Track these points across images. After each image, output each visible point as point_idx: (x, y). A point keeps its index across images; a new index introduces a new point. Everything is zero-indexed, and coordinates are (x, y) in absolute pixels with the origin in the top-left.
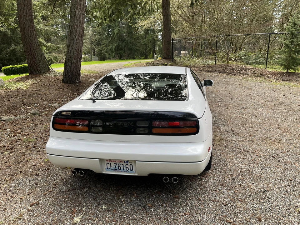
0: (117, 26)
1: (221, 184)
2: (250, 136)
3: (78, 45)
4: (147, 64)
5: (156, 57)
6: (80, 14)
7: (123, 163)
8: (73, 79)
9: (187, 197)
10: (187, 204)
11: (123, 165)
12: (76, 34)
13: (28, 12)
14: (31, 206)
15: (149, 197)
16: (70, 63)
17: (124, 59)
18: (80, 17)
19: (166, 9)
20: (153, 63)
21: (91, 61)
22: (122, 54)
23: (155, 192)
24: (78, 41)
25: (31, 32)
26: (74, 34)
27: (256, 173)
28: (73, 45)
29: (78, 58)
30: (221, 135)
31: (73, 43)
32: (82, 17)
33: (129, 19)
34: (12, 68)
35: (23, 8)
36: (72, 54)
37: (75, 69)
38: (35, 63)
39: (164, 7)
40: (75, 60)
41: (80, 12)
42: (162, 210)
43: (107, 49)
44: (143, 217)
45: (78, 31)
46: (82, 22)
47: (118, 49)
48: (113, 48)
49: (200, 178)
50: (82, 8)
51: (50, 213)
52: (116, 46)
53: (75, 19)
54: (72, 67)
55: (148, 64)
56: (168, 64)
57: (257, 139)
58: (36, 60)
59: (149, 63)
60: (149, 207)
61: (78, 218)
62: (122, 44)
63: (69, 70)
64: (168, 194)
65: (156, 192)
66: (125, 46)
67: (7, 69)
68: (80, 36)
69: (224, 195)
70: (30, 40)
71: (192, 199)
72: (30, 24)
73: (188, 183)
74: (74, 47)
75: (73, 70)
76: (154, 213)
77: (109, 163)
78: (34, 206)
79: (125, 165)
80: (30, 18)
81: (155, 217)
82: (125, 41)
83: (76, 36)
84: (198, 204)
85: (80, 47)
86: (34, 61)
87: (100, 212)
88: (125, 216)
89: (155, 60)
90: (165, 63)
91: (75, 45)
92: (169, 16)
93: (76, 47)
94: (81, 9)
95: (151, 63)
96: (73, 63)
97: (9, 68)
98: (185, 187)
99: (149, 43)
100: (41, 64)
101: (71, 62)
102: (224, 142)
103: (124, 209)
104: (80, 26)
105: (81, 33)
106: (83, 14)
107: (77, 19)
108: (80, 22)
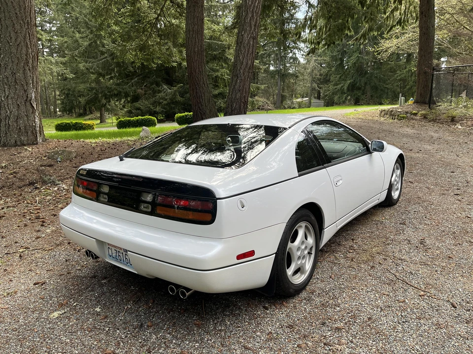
0: (356, 51)
1: (290, 327)
2: (449, 257)
4: (381, 112)
5: (402, 100)
6: (250, 38)
7: (122, 251)
9: (215, 328)
10: (202, 339)
11: (122, 253)
12: (241, 68)
13: (197, 40)
14: (35, 284)
15: (163, 313)
16: (230, 110)
17: (362, 105)
18: (249, 42)
19: (425, 16)
20: (392, 111)
21: (309, 107)
22: (359, 96)
23: (177, 308)
24: (243, 78)
25: (199, 68)
26: (239, 68)
27: (380, 326)
28: (236, 84)
29: (241, 102)
30: (388, 244)
31: (237, 81)
32: (251, 43)
33: (361, 38)
34: (186, 116)
35: (191, 35)
36: (234, 97)
38: (200, 110)
39: (422, 13)
40: (237, 106)
41: (250, 36)
42: (159, 336)
43: (336, 88)
44: (126, 337)
45: (244, 63)
46: (251, 50)
47: (352, 88)
48: (345, 88)
49: (267, 306)
50: (253, 29)
51: (41, 298)
52: (350, 83)
53: (242, 46)
55: (383, 113)
56: (420, 112)
57: (459, 265)
58: (202, 105)
59: (385, 110)
60: (148, 326)
61: (59, 312)
62: (360, 80)
64: (192, 316)
65: (180, 309)
66: (366, 83)
67: (180, 117)
68: (247, 70)
69: (275, 344)
70: (197, 79)
71: (217, 334)
72: (199, 56)
73: (240, 308)
74: (236, 87)
76: (143, 337)
77: (110, 247)
78: (37, 285)
79: (124, 256)
80: (200, 48)
81: (141, 342)
82: (367, 76)
83: (241, 71)
84: (220, 344)
85: (245, 86)
86: (199, 107)
87: (89, 313)
88: (107, 329)
89: (400, 105)
90: (414, 112)
91: (238, 84)
92: (432, 28)
93: (240, 86)
94: (250, 30)
95: (388, 111)
96: (235, 109)
97: (183, 116)
98: (228, 313)
99: (408, 76)
100: (208, 111)
101: (232, 109)
102: (379, 258)
103: (117, 319)
104: (247, 56)
105: (249, 67)
106: (254, 39)
107: (244, 47)
108: (249, 50)
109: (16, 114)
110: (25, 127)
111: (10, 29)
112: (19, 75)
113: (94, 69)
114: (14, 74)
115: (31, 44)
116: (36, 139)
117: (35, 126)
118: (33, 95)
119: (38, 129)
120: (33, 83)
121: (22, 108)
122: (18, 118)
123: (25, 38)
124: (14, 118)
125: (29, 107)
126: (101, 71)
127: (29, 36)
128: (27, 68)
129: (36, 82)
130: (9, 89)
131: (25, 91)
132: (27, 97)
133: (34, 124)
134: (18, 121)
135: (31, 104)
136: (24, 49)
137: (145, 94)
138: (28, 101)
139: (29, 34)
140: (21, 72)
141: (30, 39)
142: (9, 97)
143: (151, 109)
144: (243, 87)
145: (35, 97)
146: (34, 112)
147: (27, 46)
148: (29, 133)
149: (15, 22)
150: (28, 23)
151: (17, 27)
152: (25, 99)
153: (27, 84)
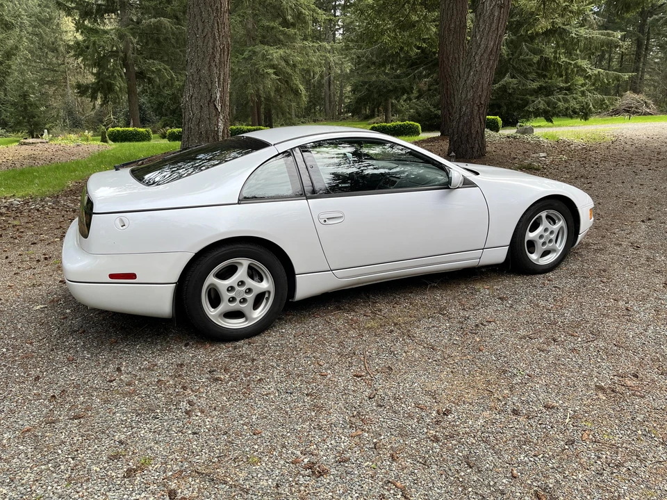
3: (477, 76)
6: (493, 7)
8: (461, 149)
9: (121, 348)
10: (99, 354)
12: (476, 53)
15: (105, 326)
16: (458, 116)
18: (492, 13)
24: (479, 69)
26: (474, 54)
28: (468, 78)
29: (474, 104)
31: (469, 72)
32: (496, 14)
36: (464, 96)
37: (465, 129)
41: (493, 3)
42: (75, 342)
44: (55, 336)
45: (483, 46)
46: (494, 25)
53: (481, 21)
54: (461, 124)
60: (80, 333)
63: (456, 130)
68: (486, 56)
70: (449, 69)
71: (116, 353)
72: (455, 36)
74: (468, 82)
75: (463, 130)
76: (65, 339)
83: (477, 58)
85: (481, 81)
91: (470, 78)
93: (474, 81)
96: (464, 115)
98: (149, 340)
104: (488, 34)
105: (489, 50)
106: (501, 7)
107: (484, 21)
108: (491, 24)
109: (198, 117)
110: (207, 131)
111: (198, 18)
112: (204, 72)
113: (367, 58)
114: (199, 71)
115: (220, 35)
117: (218, 131)
118: (218, 96)
119: (220, 134)
120: (219, 81)
121: (205, 109)
122: (200, 121)
123: (212, 27)
124: (196, 121)
125: (212, 110)
126: (374, 59)
127: (218, 25)
128: (213, 64)
129: (224, 79)
130: (194, 88)
131: (209, 91)
132: (211, 97)
133: (216, 129)
134: (200, 124)
135: (215, 106)
136: (211, 40)
137: (429, 90)
138: (212, 101)
139: (218, 23)
140: (206, 68)
141: (218, 29)
142: (193, 98)
143: (431, 112)
144: (478, 81)
145: (220, 97)
146: (217, 114)
147: (214, 38)
148: (211, 139)
149: (203, 10)
150: (217, 9)
151: (205, 15)
152: (208, 100)
153: (212, 82)
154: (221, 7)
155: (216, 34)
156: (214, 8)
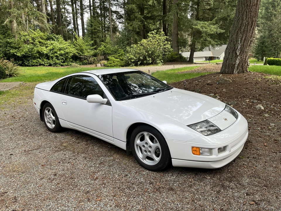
109: (227, 57)
110: (229, 64)
116: (233, 72)
118: (239, 47)
119: (236, 66)
120: (241, 40)
121: (231, 54)
125: (234, 54)
128: (239, 32)
131: (235, 45)
132: (235, 48)
133: (234, 63)
135: (236, 52)
136: (241, 21)
138: (235, 50)
139: (246, 12)
140: (236, 34)
141: (246, 15)
146: (237, 56)
147: (243, 19)
148: (230, 68)
151: (240, 9)
152: (233, 49)
153: (237, 41)
154: (250, 3)
155: (245, 17)
156: (246, 5)
